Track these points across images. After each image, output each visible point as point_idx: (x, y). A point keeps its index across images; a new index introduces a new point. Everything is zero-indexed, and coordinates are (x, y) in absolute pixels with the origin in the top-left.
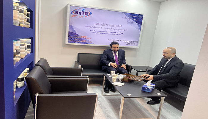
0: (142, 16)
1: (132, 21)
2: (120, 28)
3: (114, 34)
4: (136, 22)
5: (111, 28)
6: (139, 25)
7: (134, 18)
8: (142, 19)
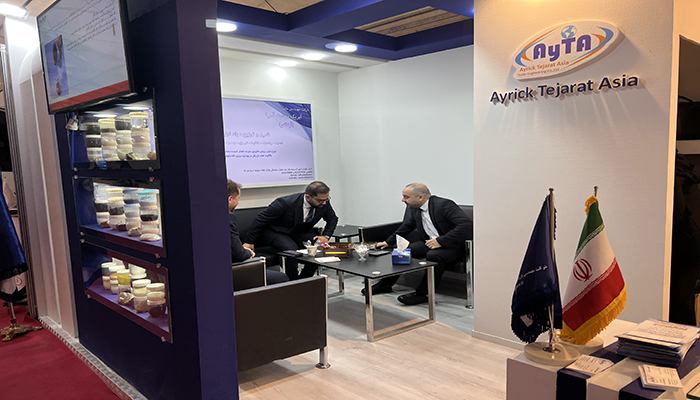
0: (308, 107)
1: (288, 120)
2: (267, 139)
3: (256, 154)
4: (299, 121)
5: (245, 140)
6: (306, 130)
7: (291, 113)
8: (309, 113)
